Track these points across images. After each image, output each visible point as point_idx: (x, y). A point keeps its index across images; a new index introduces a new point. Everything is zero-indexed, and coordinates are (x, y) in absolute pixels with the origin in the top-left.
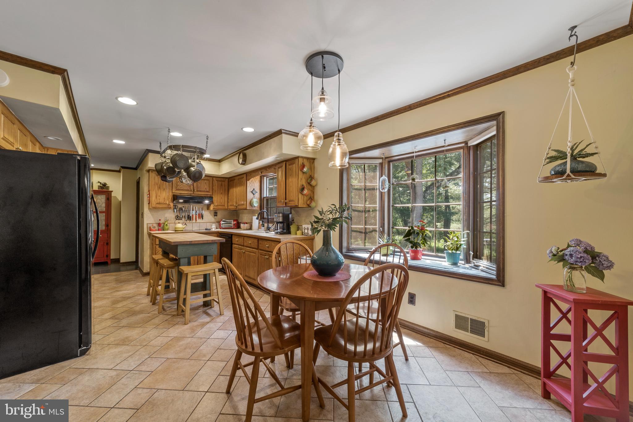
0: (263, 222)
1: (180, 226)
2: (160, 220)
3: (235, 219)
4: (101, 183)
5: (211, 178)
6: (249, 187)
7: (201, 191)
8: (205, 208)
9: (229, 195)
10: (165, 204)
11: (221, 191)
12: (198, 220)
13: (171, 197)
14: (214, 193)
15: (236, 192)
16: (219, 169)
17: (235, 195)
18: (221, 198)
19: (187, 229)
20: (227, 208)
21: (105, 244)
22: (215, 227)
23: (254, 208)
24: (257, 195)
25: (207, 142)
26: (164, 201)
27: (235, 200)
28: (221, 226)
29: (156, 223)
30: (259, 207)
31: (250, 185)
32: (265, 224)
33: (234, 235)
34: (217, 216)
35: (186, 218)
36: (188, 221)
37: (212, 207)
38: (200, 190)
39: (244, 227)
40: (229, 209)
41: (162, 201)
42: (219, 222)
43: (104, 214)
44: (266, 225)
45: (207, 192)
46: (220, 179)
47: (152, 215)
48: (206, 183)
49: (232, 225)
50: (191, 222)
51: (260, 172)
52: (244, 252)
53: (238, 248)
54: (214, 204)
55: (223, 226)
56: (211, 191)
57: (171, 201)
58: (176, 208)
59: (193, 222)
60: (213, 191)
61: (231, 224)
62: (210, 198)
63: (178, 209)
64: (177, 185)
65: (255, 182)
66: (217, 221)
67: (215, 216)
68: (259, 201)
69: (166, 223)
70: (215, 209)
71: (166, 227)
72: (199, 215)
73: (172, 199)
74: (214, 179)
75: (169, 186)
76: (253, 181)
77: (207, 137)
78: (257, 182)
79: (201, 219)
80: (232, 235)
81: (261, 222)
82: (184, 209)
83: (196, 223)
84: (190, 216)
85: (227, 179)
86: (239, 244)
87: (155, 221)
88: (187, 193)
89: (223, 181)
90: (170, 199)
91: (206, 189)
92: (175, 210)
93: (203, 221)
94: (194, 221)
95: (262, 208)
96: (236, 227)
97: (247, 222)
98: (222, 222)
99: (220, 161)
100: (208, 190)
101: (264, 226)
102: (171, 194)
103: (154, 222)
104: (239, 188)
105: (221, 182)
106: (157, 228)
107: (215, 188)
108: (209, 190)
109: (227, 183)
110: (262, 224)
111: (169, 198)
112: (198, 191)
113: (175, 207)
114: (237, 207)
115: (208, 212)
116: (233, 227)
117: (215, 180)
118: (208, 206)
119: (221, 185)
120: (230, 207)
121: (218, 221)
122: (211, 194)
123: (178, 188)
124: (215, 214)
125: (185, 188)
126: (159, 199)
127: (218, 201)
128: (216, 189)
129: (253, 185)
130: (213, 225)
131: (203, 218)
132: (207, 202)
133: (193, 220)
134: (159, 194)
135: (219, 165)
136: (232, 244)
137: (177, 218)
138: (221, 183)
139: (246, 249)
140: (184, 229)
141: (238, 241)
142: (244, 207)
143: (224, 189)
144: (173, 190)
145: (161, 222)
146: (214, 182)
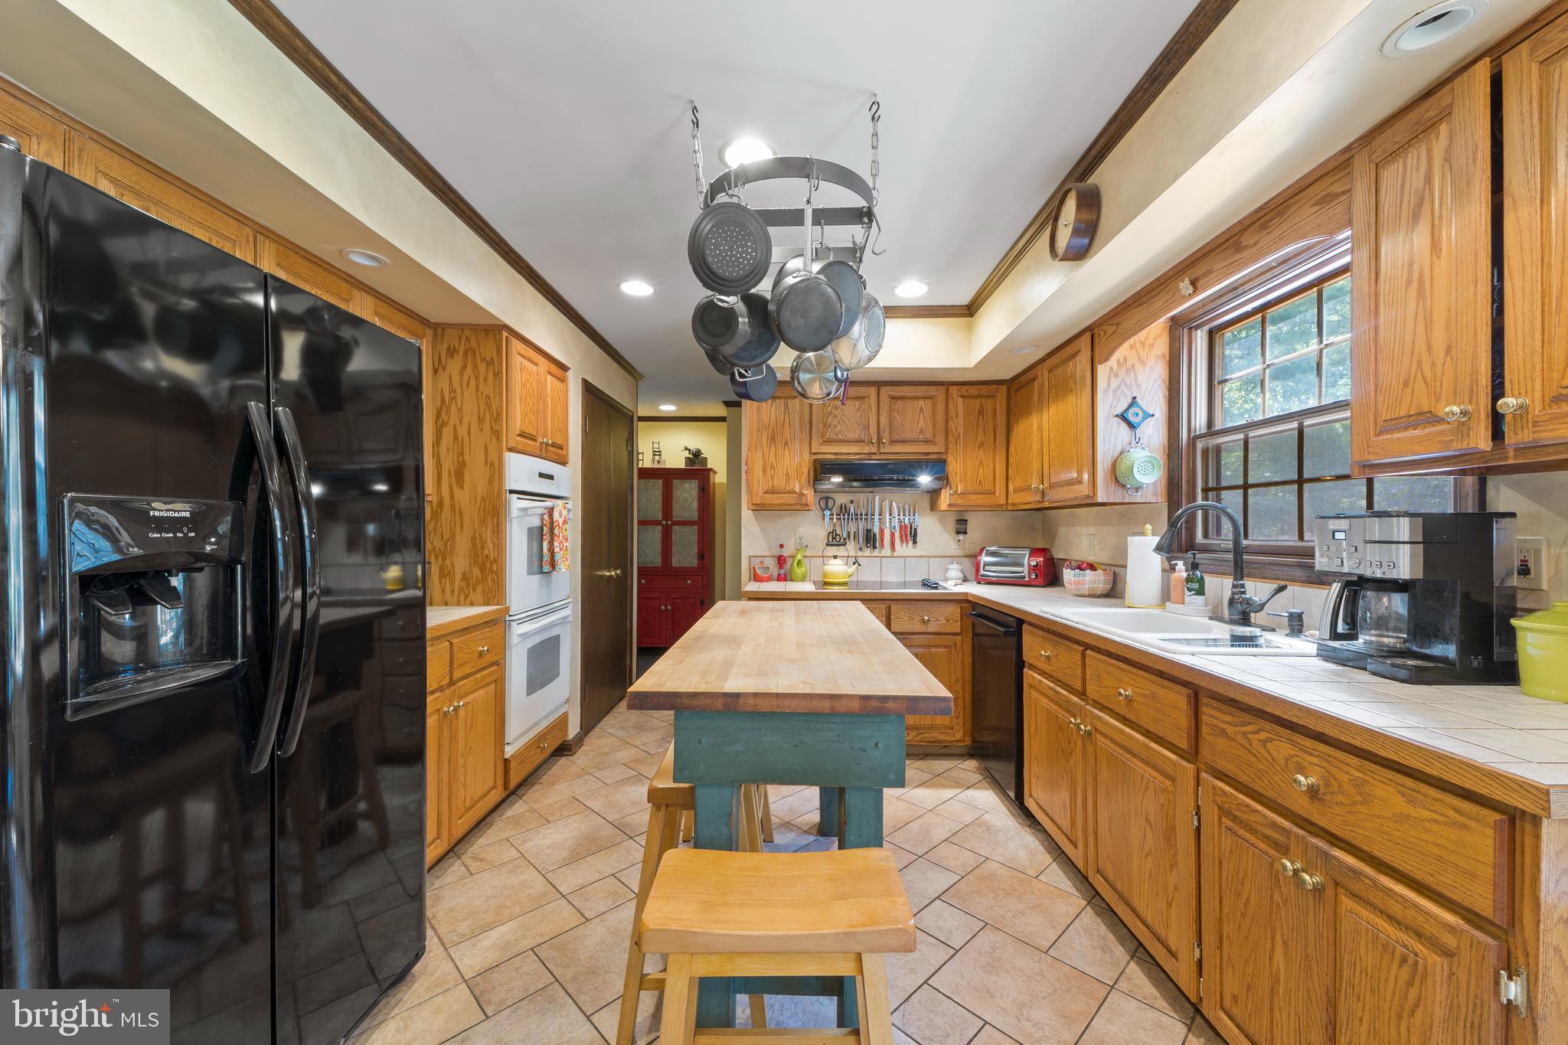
0: (1195, 566)
1: (837, 568)
2: (781, 546)
3: (1040, 545)
4: (689, 450)
5: (942, 389)
6: (1106, 391)
7: (903, 442)
8: (925, 502)
9: (1012, 449)
10: (789, 493)
11: (980, 437)
12: (902, 549)
13: (806, 468)
14: (950, 446)
15: (1040, 428)
16: (970, 342)
17: (1036, 446)
18: (981, 463)
19: (865, 579)
20: (1002, 501)
21: (698, 604)
22: (960, 575)
23: (1138, 497)
24: (1154, 432)
25: (875, 134)
26: (788, 481)
27: (1036, 467)
28: (982, 572)
29: (773, 557)
30: (1162, 489)
31: (1114, 383)
32: (1210, 581)
33: (1030, 624)
34: (965, 533)
35: (861, 540)
36: (867, 552)
37: (945, 499)
38: (902, 437)
39: (1078, 583)
40: (1013, 505)
41: (780, 482)
42: (974, 557)
43: (696, 527)
44: (1220, 586)
45: (926, 442)
46: (973, 390)
47: (763, 529)
48: (921, 410)
49: (1026, 573)
50: (876, 553)
51: (1187, 281)
52: (1089, 734)
53: (1050, 693)
54: (950, 487)
55: (991, 573)
56: (940, 439)
57: (806, 483)
58: (830, 505)
59: (882, 555)
60: (950, 438)
61: (1022, 565)
62: (938, 466)
63: (834, 511)
64: (826, 426)
65: (1138, 365)
66: (967, 552)
67: (958, 533)
68: (1161, 459)
69: (799, 557)
70: (958, 506)
71: (799, 571)
72: (903, 528)
73: (812, 473)
74: (953, 390)
75: (801, 430)
76: (1129, 364)
77: (875, 107)
78: (1151, 362)
79: (911, 543)
80: (1020, 622)
81: (1180, 565)
82: (852, 510)
83: (892, 557)
84: (875, 534)
85: (1004, 388)
86: (1054, 674)
87: (770, 549)
88: (856, 451)
89: (986, 397)
90: (804, 477)
91: (921, 432)
92: (828, 513)
93: (917, 552)
94: (887, 551)
95: (1179, 495)
96: (1040, 580)
97: (1090, 559)
98: (985, 558)
99: (970, 310)
100: (929, 436)
101: (1200, 592)
102: (807, 457)
103: (767, 553)
104: (1053, 410)
105: (978, 401)
106: (774, 570)
107: (958, 425)
108: (934, 435)
109: (1004, 402)
110: (1188, 580)
111: (803, 473)
112: (893, 442)
113: (827, 504)
114: (1043, 494)
115: (935, 519)
116: (1027, 579)
117: (955, 396)
118: (934, 494)
119: (981, 412)
120: (1015, 498)
121: (972, 552)
122: (942, 450)
123: (830, 434)
124: (961, 527)
125: (850, 436)
126: (773, 477)
127: (969, 475)
128: (961, 429)
129: (1130, 380)
130: (951, 566)
131: (915, 542)
132: (925, 479)
133: (882, 545)
134: (772, 459)
135: (970, 328)
136: (1021, 664)
137: (835, 540)
138: (981, 405)
139: (1099, 718)
140: (854, 579)
141: (1048, 658)
142: (1084, 490)
143: (991, 427)
144: (813, 444)
145: (786, 552)
146: (951, 402)
